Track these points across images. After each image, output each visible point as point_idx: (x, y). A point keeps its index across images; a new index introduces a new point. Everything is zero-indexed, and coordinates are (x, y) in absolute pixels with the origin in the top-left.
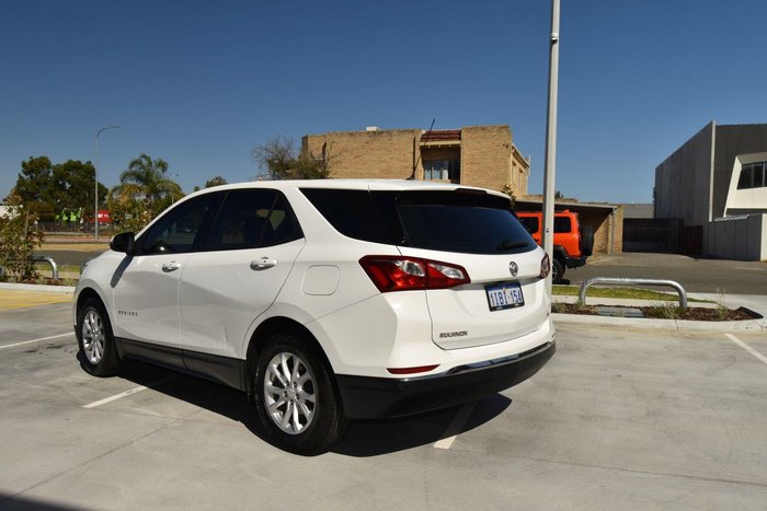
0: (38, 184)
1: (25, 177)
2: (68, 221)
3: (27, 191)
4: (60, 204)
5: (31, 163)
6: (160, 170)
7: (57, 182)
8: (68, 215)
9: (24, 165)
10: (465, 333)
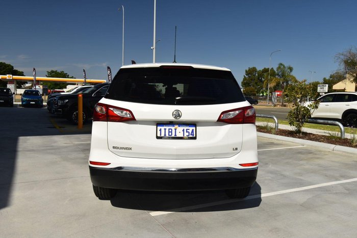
0: (252, 80)
1: (246, 77)
2: (263, 96)
3: (247, 83)
4: (259, 88)
5: (249, 70)
6: (289, 70)
7: (259, 78)
8: (263, 93)
9: (246, 71)
10: (131, 149)
